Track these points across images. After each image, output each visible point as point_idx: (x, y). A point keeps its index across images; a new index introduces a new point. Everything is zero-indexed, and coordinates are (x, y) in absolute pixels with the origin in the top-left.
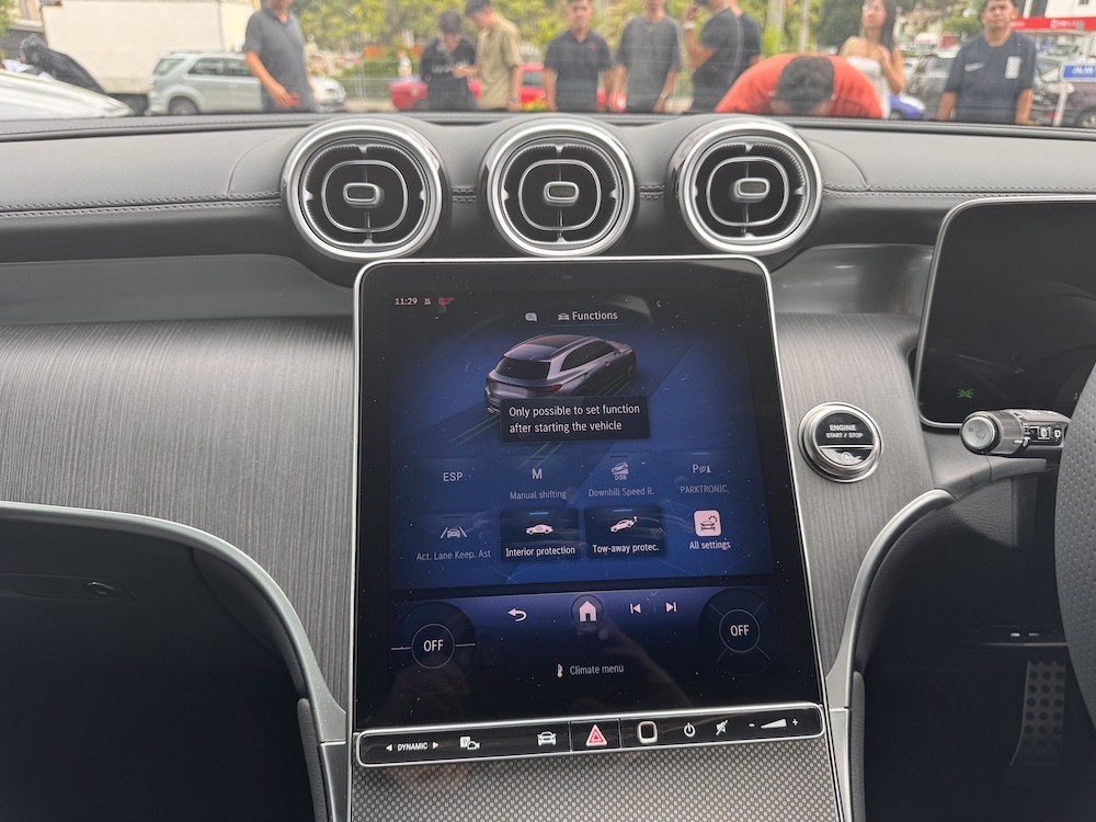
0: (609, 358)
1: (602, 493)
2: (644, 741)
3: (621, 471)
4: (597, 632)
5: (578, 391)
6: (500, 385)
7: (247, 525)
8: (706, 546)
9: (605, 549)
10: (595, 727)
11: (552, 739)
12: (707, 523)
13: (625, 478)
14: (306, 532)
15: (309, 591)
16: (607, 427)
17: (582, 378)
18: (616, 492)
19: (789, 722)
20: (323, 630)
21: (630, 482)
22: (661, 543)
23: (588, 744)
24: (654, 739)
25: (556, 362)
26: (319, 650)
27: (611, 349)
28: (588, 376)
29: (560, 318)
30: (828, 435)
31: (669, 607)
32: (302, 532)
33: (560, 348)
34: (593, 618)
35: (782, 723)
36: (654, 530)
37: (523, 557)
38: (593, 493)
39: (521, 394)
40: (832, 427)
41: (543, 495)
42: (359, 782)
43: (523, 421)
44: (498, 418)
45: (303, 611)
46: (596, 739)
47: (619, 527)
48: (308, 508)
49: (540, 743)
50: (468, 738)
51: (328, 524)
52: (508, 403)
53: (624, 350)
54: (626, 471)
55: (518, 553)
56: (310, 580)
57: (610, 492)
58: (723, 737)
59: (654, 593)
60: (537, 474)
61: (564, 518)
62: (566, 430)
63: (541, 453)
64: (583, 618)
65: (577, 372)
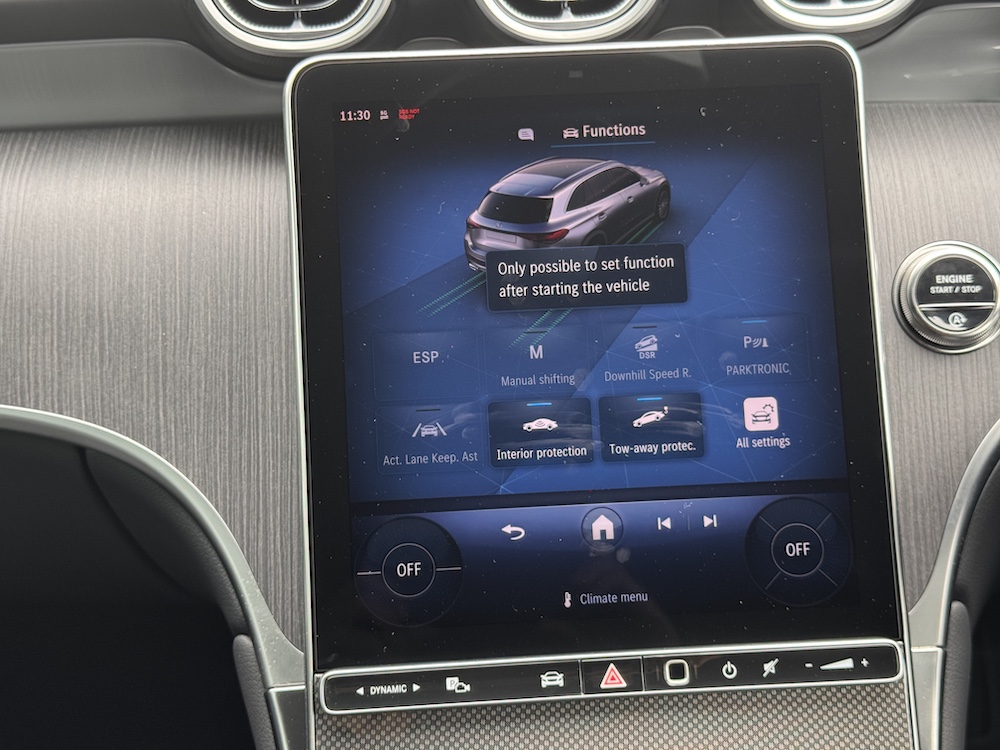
0: (633, 191)
1: (622, 377)
2: (672, 682)
3: (648, 346)
4: (614, 554)
5: (591, 238)
6: (485, 231)
7: (158, 418)
8: (758, 443)
9: (626, 449)
10: (612, 665)
11: (559, 680)
12: (761, 413)
13: (653, 355)
14: (236, 426)
15: (245, 502)
16: (631, 287)
17: (597, 219)
18: (642, 375)
19: (857, 663)
20: (265, 550)
21: (661, 360)
23: (603, 686)
24: (685, 681)
25: (561, 198)
26: (261, 575)
27: (636, 178)
28: (605, 217)
29: (567, 134)
30: (933, 290)
31: (707, 521)
32: (231, 427)
33: (565, 176)
34: (610, 535)
35: (848, 664)
36: (690, 424)
37: (520, 462)
38: (610, 377)
39: (514, 244)
40: (939, 279)
41: (545, 380)
42: (324, 733)
43: (517, 281)
44: (484, 277)
45: (238, 526)
46: (613, 679)
47: (644, 420)
48: (236, 395)
49: (544, 684)
50: (456, 679)
51: (264, 416)
52: (495, 256)
53: (654, 178)
54: (655, 347)
55: (513, 455)
56: (245, 487)
57: (632, 375)
58: (771, 679)
59: (688, 504)
60: (536, 352)
61: (574, 411)
62: (575, 293)
63: (541, 325)
64: (597, 536)
65: (589, 212)
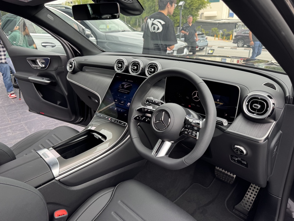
0: (130, 86)
2: (113, 121)
3: (125, 97)
9: (120, 104)
10: (110, 118)
11: (107, 118)
16: (126, 92)
19: (124, 124)
22: (124, 105)
29: (128, 81)
33: (126, 83)
34: (116, 110)
39: (121, 87)
44: (118, 89)
47: (122, 102)
53: (131, 85)
57: (123, 99)
58: (118, 123)
59: (121, 109)
60: (118, 95)
62: (123, 92)
65: (127, 86)
